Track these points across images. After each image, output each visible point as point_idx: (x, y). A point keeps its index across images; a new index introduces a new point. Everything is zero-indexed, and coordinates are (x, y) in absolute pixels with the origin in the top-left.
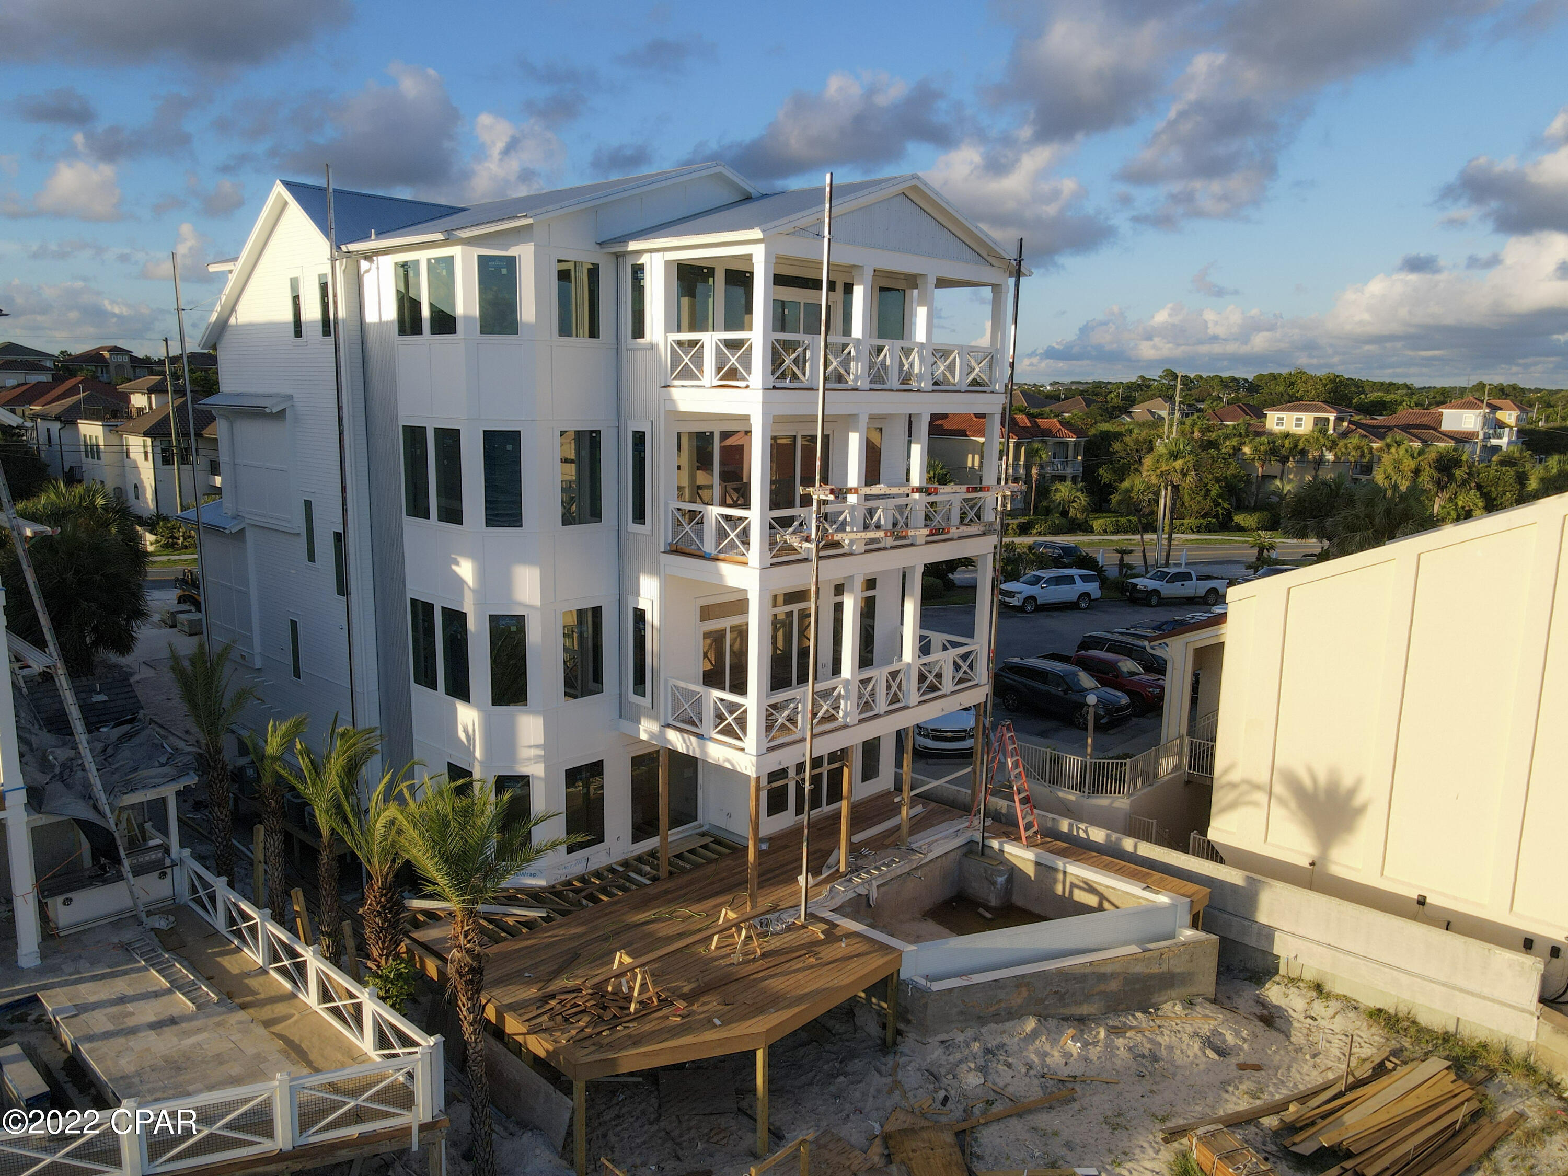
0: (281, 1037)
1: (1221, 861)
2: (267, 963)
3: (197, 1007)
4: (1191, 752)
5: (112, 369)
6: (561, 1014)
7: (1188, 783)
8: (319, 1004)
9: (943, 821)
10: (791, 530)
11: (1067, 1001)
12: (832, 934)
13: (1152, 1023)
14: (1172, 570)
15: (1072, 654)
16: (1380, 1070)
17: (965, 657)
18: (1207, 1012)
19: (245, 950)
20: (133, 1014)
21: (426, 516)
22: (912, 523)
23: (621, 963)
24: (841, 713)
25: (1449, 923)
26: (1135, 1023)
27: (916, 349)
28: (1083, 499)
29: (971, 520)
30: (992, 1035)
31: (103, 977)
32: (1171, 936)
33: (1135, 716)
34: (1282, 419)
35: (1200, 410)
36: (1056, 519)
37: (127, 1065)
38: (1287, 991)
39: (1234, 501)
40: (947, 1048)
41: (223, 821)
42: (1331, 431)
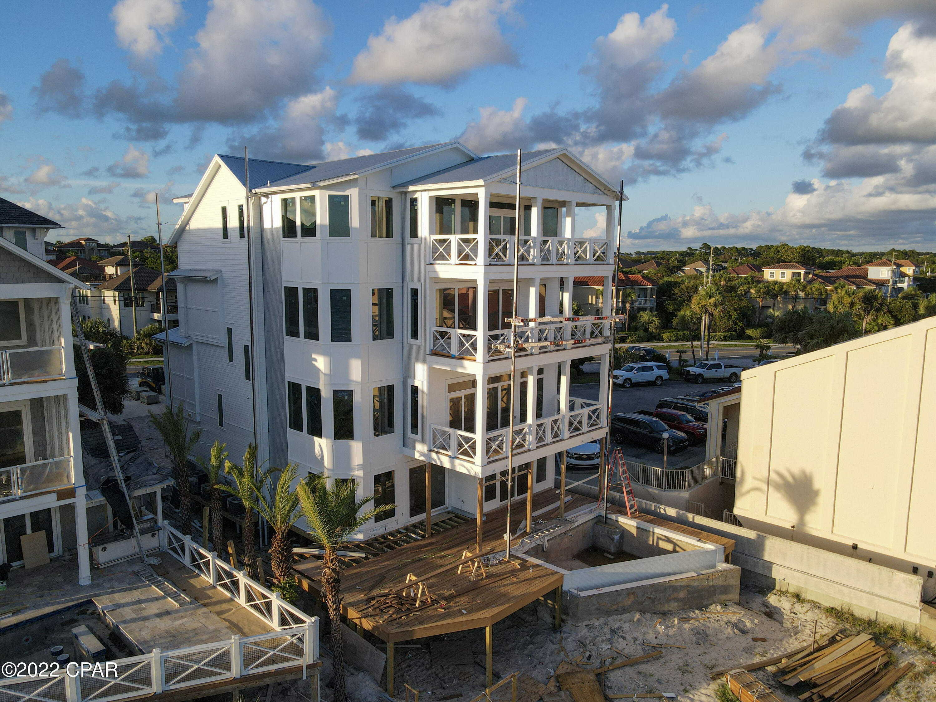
0: (227, 620)
1: (741, 526)
2: (215, 582)
3: (180, 605)
4: (723, 464)
5: (87, 251)
6: (378, 607)
7: (721, 483)
8: (246, 603)
9: (583, 505)
10: (499, 341)
11: (656, 603)
12: (524, 566)
13: (704, 616)
14: (710, 362)
15: (653, 411)
16: (833, 641)
17: (594, 412)
18: (735, 610)
19: (202, 575)
20: (145, 609)
21: (298, 336)
22: (565, 337)
23: (410, 580)
24: (527, 443)
25: (870, 559)
26: (694, 616)
27: (566, 242)
28: (657, 321)
29: (596, 336)
30: (615, 622)
31: (126, 590)
32: (714, 567)
33: (690, 446)
34: (773, 273)
35: (725, 268)
36: (641, 333)
37: (146, 635)
38: (780, 599)
39: (745, 322)
40: (590, 629)
41: (186, 505)
42: (802, 280)
